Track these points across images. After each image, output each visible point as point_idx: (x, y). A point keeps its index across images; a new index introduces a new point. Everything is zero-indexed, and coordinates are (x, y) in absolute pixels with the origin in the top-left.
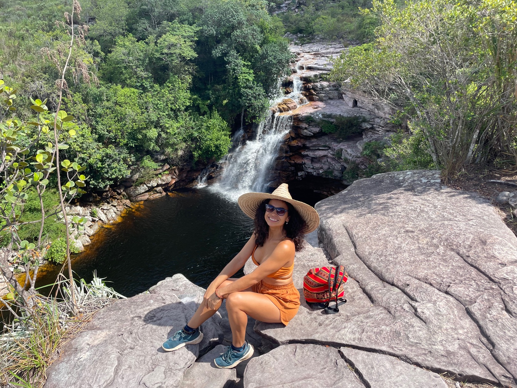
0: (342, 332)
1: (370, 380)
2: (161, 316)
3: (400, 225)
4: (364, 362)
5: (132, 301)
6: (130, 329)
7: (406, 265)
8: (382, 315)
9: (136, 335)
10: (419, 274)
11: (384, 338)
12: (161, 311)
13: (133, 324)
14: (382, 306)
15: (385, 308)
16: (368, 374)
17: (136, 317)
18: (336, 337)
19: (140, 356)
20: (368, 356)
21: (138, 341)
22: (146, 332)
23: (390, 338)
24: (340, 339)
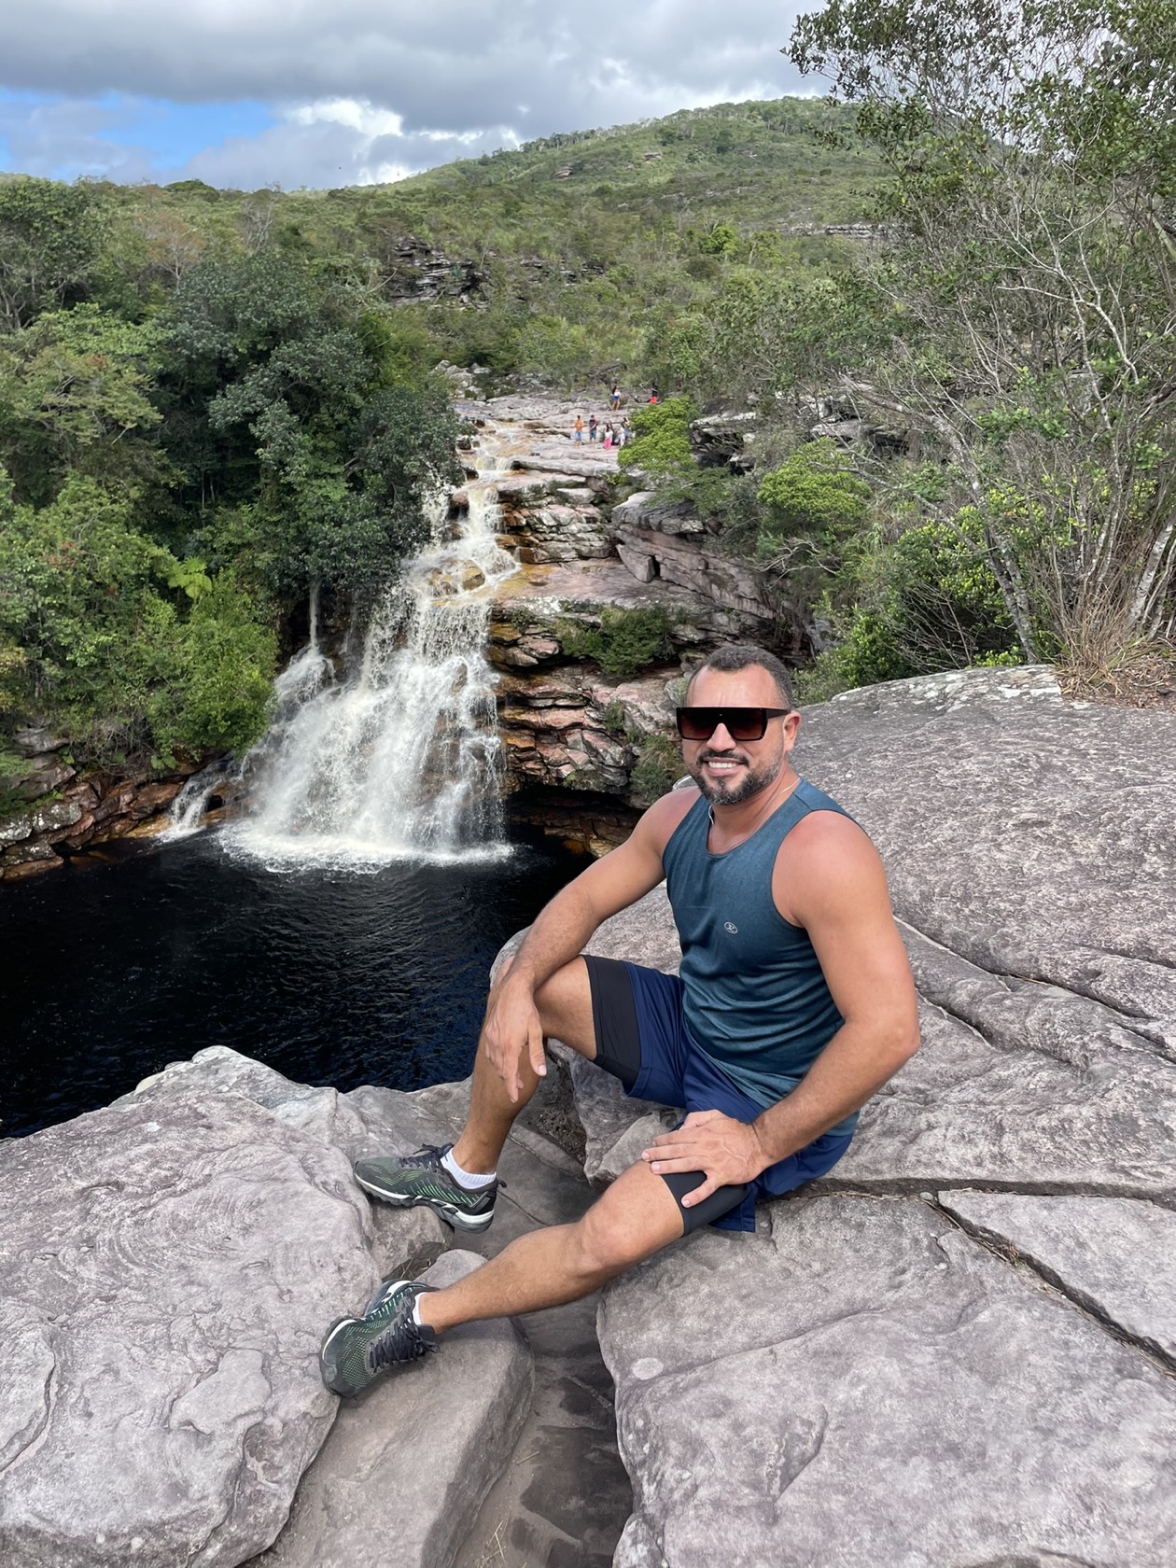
0: (928, 1140)
1: (1091, 1286)
2: (207, 1171)
3: (992, 808)
4: (1046, 1233)
5: (71, 1134)
6: (81, 1232)
7: (1061, 919)
8: (1045, 1075)
9: (111, 1249)
10: (1118, 940)
11: (1085, 1143)
12: (198, 1157)
13: (94, 1211)
14: (1028, 1048)
15: (1046, 1053)
16: (1073, 1268)
17: (98, 1185)
18: (913, 1159)
19: (147, 1323)
20: (1049, 1208)
21: (127, 1270)
22: (152, 1235)
23: (1102, 1139)
24: (927, 1165)
